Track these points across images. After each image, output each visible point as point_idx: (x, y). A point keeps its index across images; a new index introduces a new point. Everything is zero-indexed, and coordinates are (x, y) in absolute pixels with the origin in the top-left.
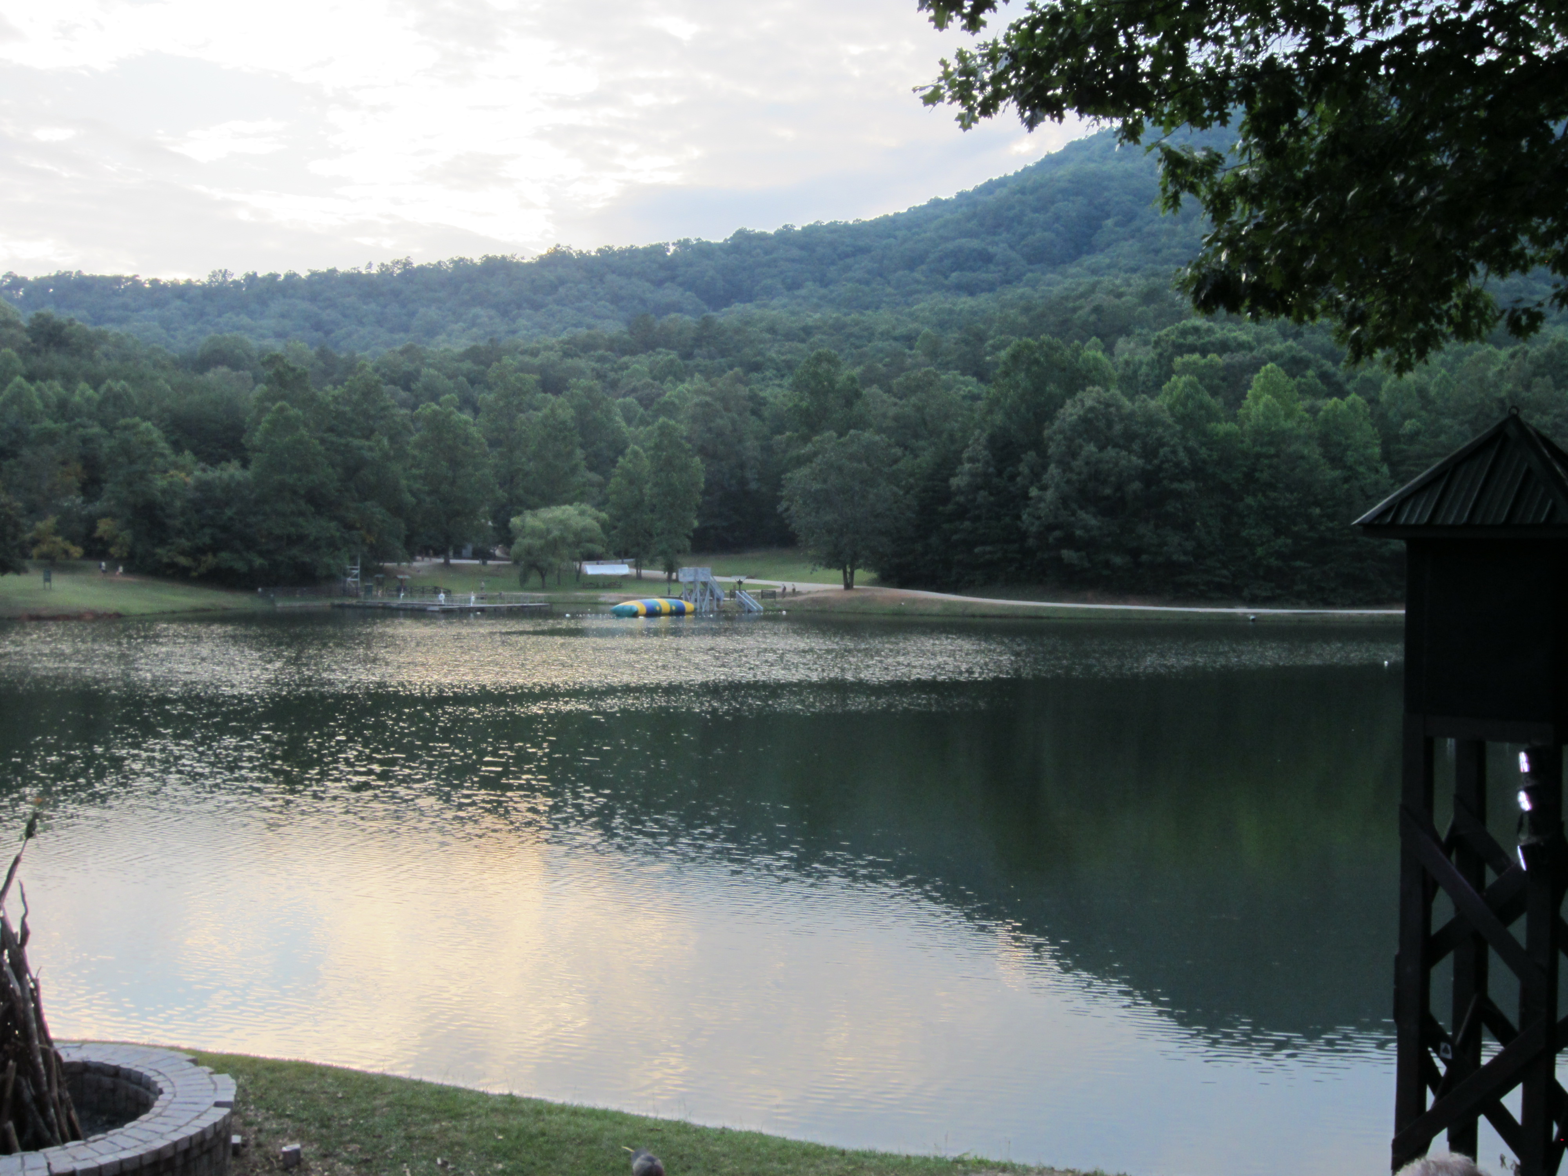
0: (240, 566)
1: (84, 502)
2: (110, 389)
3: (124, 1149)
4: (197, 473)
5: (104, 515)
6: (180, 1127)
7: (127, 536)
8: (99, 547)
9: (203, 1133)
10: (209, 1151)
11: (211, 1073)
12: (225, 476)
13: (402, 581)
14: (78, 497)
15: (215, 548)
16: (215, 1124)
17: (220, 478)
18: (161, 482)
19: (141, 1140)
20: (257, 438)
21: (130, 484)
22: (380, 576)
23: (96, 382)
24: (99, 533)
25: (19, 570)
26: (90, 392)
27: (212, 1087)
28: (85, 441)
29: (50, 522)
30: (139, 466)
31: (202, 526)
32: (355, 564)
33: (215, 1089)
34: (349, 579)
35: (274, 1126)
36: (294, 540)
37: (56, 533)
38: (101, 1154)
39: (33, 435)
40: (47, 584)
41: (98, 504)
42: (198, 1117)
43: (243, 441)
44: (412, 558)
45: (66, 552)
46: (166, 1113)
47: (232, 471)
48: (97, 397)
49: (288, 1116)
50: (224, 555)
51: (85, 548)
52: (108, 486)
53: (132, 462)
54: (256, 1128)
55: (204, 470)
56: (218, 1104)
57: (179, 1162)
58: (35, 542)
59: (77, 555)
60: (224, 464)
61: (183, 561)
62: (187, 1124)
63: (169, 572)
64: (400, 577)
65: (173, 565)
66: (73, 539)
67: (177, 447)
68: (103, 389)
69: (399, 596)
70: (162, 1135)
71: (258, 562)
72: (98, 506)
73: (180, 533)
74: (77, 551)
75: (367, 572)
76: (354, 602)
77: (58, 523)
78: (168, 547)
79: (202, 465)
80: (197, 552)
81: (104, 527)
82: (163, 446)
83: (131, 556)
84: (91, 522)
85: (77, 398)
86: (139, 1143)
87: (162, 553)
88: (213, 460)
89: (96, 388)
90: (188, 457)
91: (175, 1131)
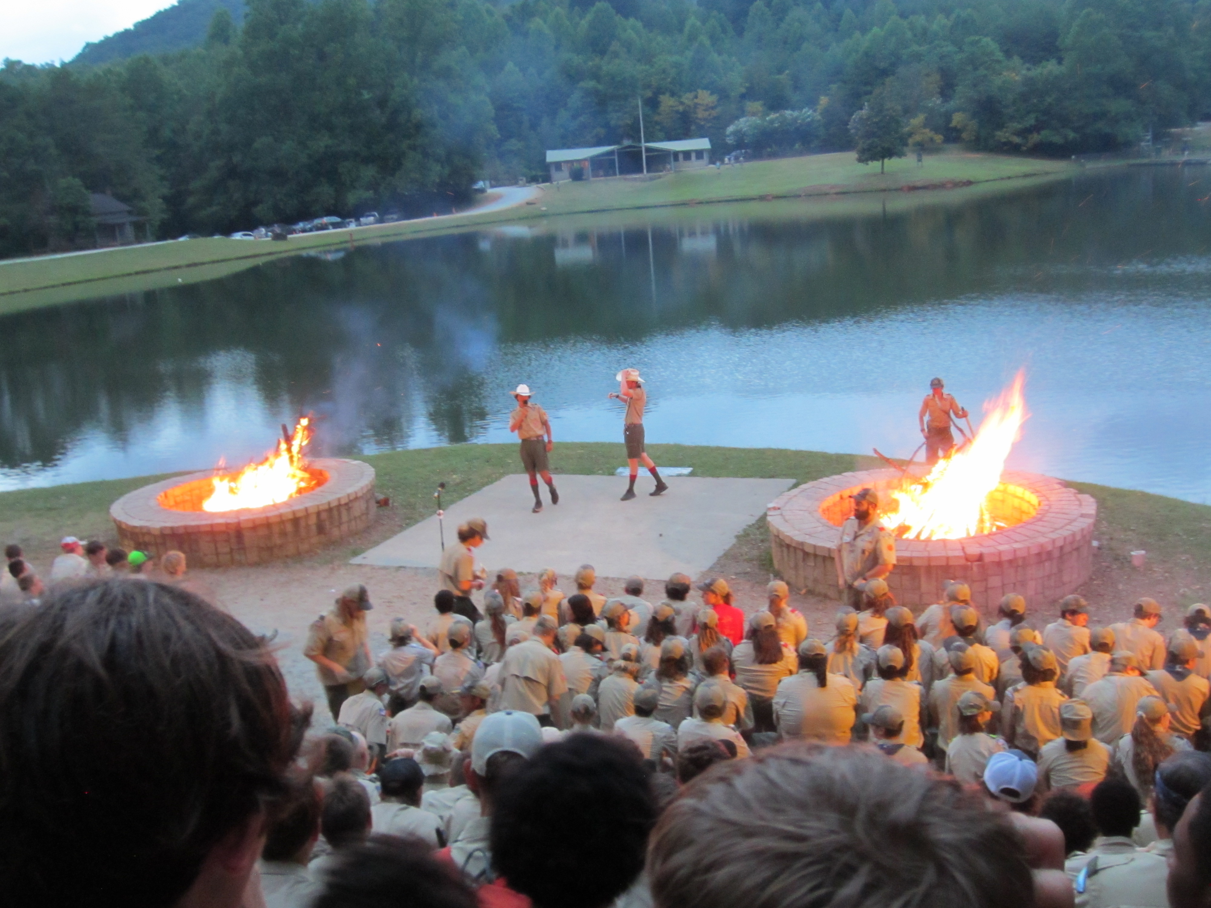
0: (1057, 139)
1: (942, 102)
2: (958, 16)
3: (1016, 542)
4: (1024, 72)
5: (957, 110)
6: (1056, 529)
7: (973, 124)
8: (954, 134)
9: (1074, 535)
10: (1077, 549)
11: (1075, 493)
12: (1045, 72)
13: (1186, 142)
14: (937, 99)
15: (1036, 129)
16: (1082, 530)
17: (1041, 74)
18: (998, 81)
19: (1027, 536)
20: (1068, 41)
21: (975, 86)
22: (1168, 139)
23: (947, 11)
24: (954, 124)
25: (900, 154)
26: (944, 21)
27: (1077, 503)
28: (942, 57)
29: (918, 120)
30: (982, 71)
31: (1029, 112)
32: (1148, 132)
33: (1080, 505)
34: (1143, 144)
35: (1122, 536)
36: (1101, 116)
37: (925, 126)
38: (1001, 544)
39: (905, 57)
40: (920, 163)
41: (952, 103)
42: (1069, 524)
43: (1057, 43)
44: (1193, 123)
45: (932, 140)
46: (1045, 519)
47: (1051, 67)
48: (949, 24)
49: (1132, 530)
50: (1044, 133)
51: (945, 136)
52: (959, 89)
53: (976, 69)
54: (1107, 537)
55: (1029, 69)
56: (1082, 516)
57: (1056, 554)
58: (910, 134)
59: (939, 141)
60: (1044, 63)
61: (1017, 140)
62: (1062, 528)
63: (1005, 148)
64: (1185, 139)
65: (1008, 143)
66: (936, 130)
67: (1008, 54)
68: (953, 16)
69: (1183, 154)
70: (1043, 534)
71: (1071, 135)
72: (952, 104)
73: (1012, 118)
74: (939, 138)
75: (1157, 138)
76: (1146, 161)
77: (926, 119)
78: (1005, 130)
79: (1027, 65)
80: (1024, 133)
81: (958, 119)
82: (999, 55)
83: (978, 139)
84: (948, 117)
85: (935, 27)
86: (1026, 538)
87: (1002, 135)
88: (1035, 61)
89: (947, 16)
90: (1016, 60)
91: (1052, 532)
